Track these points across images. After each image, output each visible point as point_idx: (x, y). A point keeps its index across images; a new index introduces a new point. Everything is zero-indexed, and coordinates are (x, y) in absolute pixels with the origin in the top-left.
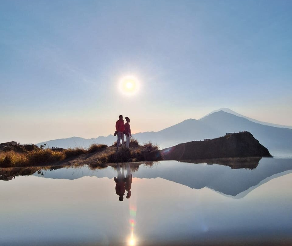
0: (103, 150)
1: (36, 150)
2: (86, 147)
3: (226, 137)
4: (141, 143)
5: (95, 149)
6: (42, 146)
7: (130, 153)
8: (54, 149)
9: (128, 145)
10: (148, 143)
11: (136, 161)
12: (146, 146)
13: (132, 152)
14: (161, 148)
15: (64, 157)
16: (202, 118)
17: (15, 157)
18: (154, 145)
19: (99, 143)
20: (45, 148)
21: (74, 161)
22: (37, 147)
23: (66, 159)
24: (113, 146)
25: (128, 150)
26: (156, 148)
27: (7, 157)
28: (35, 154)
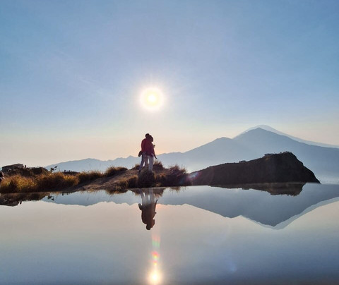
0: (122, 174)
1: (45, 174)
2: (103, 170)
3: (264, 158)
4: (166, 166)
5: (113, 173)
6: (52, 169)
7: (153, 177)
8: (66, 173)
9: (151, 168)
10: (174, 166)
11: (161, 186)
12: (172, 169)
13: (155, 176)
14: (189, 171)
15: (77, 181)
16: (237, 137)
17: (22, 181)
18: (181, 168)
19: (117, 166)
20: (56, 171)
21: (89, 186)
22: (46, 170)
23: (79, 183)
24: (133, 169)
25: (151, 174)
26: (184, 171)
27: (12, 182)
28: (45, 178)
